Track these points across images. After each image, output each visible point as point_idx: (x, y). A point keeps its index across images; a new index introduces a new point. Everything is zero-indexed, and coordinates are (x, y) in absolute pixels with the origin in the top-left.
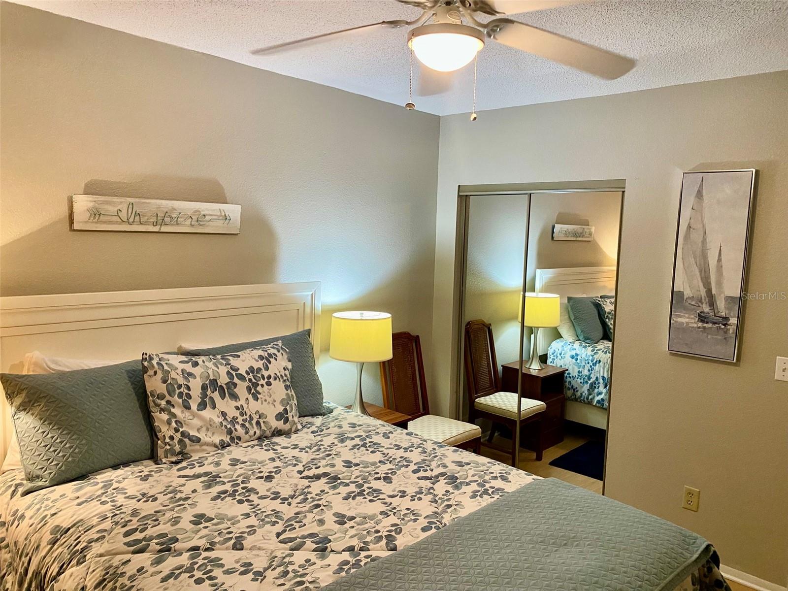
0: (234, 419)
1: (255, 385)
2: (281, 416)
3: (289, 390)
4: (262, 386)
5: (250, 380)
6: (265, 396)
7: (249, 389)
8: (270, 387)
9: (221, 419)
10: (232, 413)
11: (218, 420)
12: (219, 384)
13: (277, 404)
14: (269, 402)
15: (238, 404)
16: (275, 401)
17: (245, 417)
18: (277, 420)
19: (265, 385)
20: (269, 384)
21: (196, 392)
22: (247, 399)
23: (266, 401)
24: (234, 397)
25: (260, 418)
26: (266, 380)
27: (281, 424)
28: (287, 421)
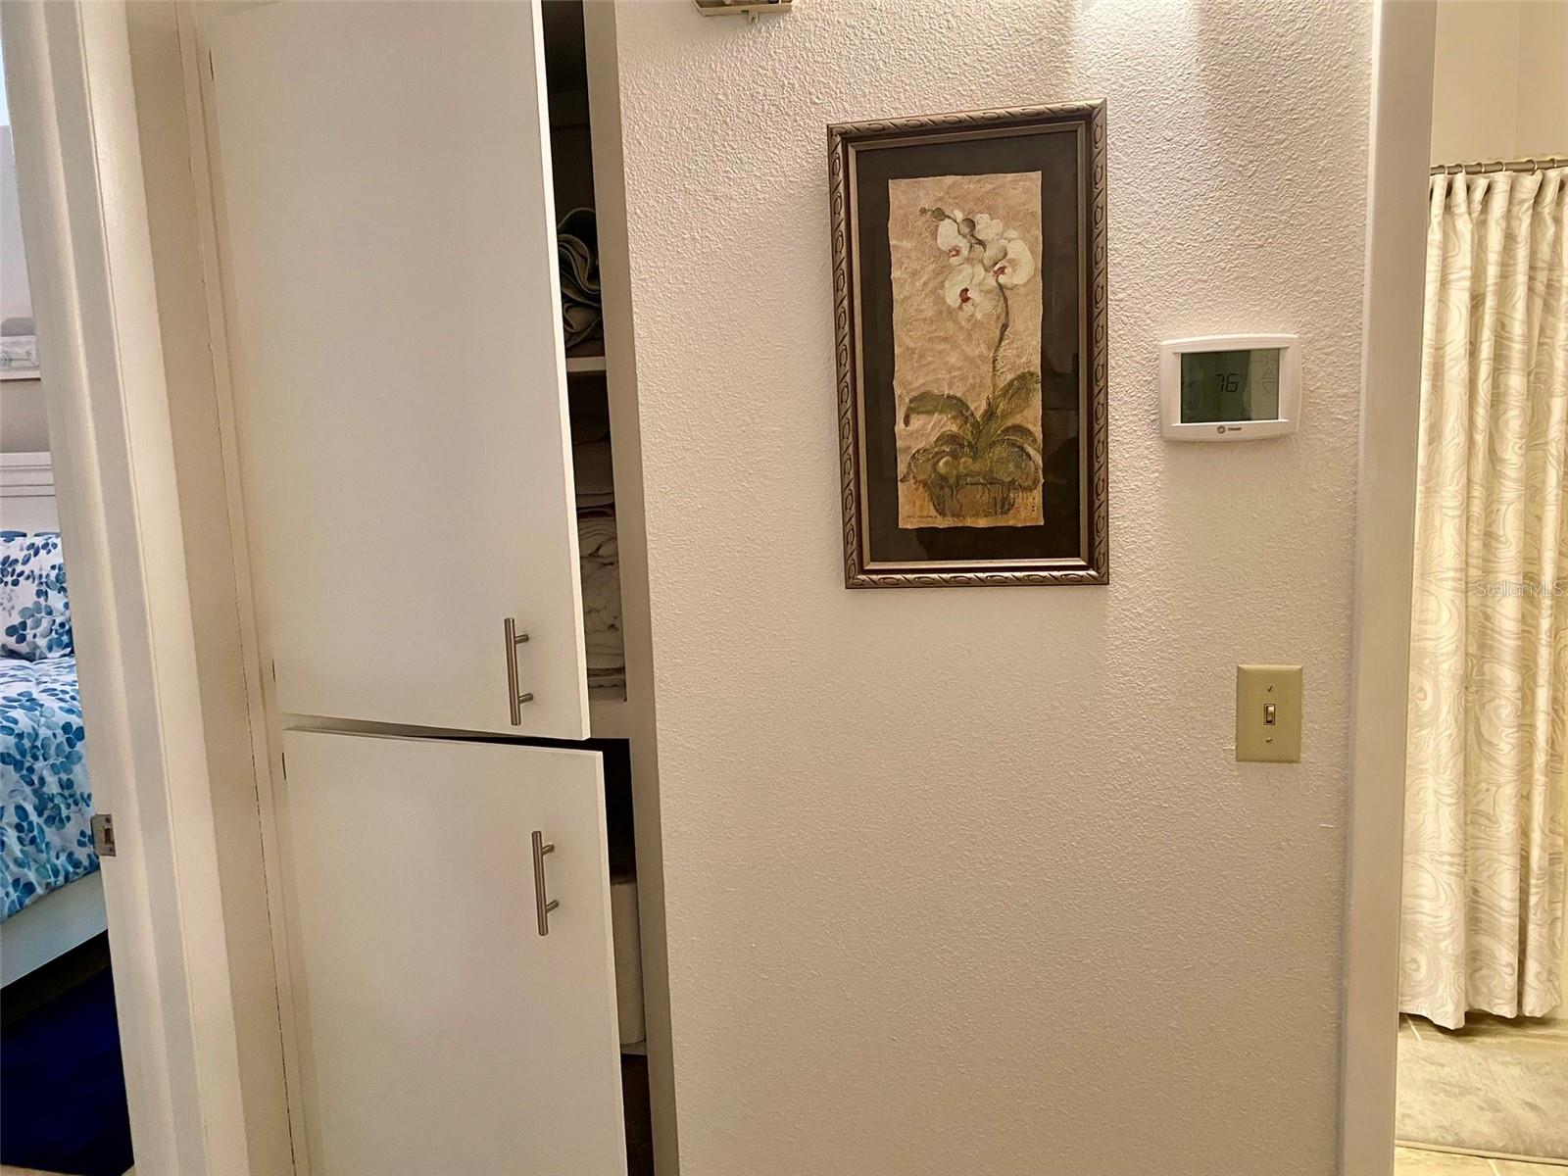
2: (14, 631)
3: (42, 598)
4: (6, 584)
8: (14, 588)
13: (15, 613)
16: (13, 609)
18: (7, 634)
19: (10, 583)
20: (15, 583)
26: (15, 577)
27: (11, 642)
28: (22, 639)
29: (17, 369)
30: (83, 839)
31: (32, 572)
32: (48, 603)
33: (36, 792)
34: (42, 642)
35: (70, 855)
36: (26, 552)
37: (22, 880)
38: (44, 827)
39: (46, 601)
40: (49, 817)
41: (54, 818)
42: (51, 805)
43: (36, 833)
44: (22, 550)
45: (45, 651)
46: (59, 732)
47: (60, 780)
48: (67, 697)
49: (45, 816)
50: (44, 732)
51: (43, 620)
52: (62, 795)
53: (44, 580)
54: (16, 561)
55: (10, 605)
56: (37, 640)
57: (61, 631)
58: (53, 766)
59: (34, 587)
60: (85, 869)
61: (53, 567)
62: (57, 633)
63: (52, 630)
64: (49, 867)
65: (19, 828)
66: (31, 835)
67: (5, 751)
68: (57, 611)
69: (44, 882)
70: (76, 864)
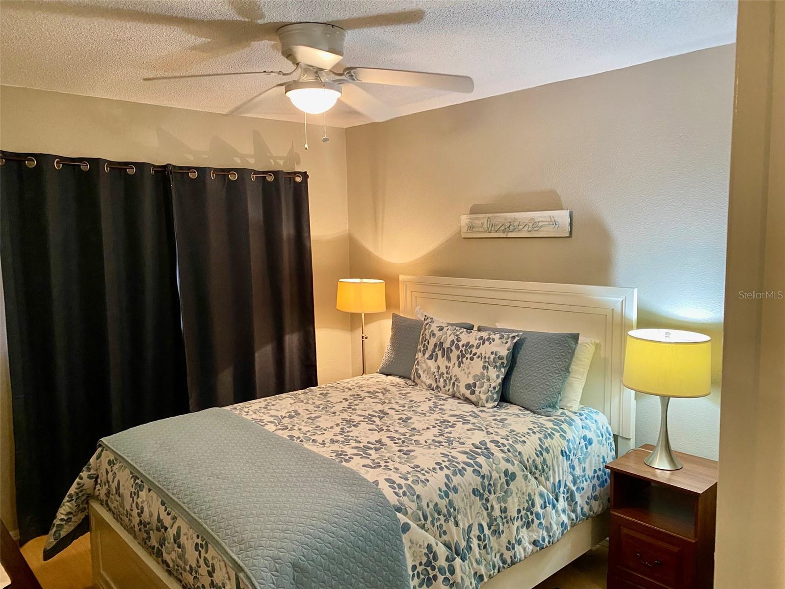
0: (442, 374)
1: (463, 356)
2: (469, 387)
3: (485, 370)
4: (467, 358)
5: (461, 351)
6: (465, 367)
7: (458, 357)
8: (471, 362)
9: (436, 370)
10: (443, 369)
11: (434, 370)
12: (444, 347)
13: (471, 376)
14: (465, 373)
15: (448, 365)
16: (470, 374)
17: (448, 376)
18: (466, 388)
19: (469, 358)
20: (472, 359)
21: (431, 347)
22: (455, 364)
23: (464, 370)
24: (449, 359)
25: (456, 381)
26: (472, 355)
27: (467, 393)
28: (473, 393)
29: (476, 232)
30: (509, 546)
31: (481, 354)
32: (488, 374)
33: (489, 515)
34: (483, 397)
35: (502, 555)
36: (478, 341)
37: (478, 573)
38: (490, 536)
39: (487, 373)
40: (493, 530)
41: (496, 531)
42: (495, 523)
43: (487, 542)
44: (476, 340)
45: (485, 402)
46: (503, 475)
47: (501, 507)
48: (505, 449)
49: (491, 530)
50: (495, 475)
51: (485, 383)
52: (501, 517)
53: (487, 360)
54: (473, 346)
55: (468, 371)
56: (480, 395)
57: (493, 391)
58: (498, 498)
59: (481, 364)
60: (508, 565)
61: (492, 353)
62: (491, 393)
63: (489, 390)
64: (491, 563)
65: (479, 538)
66: (484, 543)
67: (476, 487)
68: (493, 380)
69: (489, 573)
70: (504, 562)
